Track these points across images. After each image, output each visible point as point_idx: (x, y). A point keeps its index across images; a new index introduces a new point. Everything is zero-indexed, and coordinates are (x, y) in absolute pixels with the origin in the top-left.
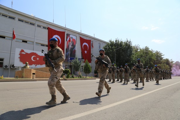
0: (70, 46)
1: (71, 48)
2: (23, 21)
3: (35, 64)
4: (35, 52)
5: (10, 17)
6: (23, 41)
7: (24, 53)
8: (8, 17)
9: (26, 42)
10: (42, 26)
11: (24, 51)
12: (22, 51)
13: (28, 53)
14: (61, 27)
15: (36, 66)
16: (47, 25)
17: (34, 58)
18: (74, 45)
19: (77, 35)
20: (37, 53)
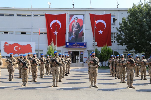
0: (74, 29)
1: (76, 31)
2: (21, 15)
3: (17, 54)
4: (17, 42)
5: (10, 15)
6: (22, 33)
7: (8, 45)
8: (9, 15)
9: (25, 33)
10: (39, 14)
11: (8, 43)
12: (6, 43)
13: (11, 44)
14: (60, 9)
15: (18, 55)
16: (44, 12)
17: (16, 48)
18: (80, 26)
19: (85, 13)
20: (18, 43)
